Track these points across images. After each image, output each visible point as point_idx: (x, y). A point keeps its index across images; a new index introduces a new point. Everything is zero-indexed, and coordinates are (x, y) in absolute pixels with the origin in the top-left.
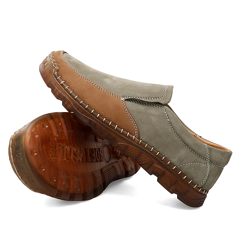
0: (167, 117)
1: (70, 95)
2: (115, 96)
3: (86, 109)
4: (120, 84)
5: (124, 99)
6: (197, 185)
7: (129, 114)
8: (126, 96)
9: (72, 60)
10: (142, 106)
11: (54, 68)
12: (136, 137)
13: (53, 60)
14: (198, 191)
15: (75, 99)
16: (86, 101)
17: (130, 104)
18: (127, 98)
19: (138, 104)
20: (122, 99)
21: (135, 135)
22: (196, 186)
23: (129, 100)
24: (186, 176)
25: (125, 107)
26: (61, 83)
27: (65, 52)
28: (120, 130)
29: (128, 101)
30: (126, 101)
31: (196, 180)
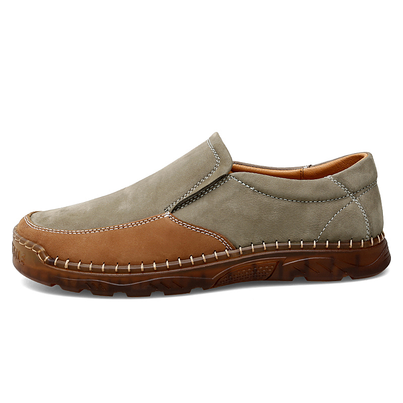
0: (247, 186)
1: (93, 272)
2: (154, 219)
3: (130, 273)
4: (145, 195)
5: (169, 213)
6: (363, 239)
7: (194, 228)
8: (168, 205)
9: (50, 218)
10: (201, 199)
11: (37, 254)
12: (230, 249)
13: (25, 244)
14: (372, 247)
15: (105, 272)
16: (122, 261)
17: (183, 213)
18: (172, 208)
19: (194, 204)
20: (167, 214)
21: (226, 248)
22: (362, 243)
23: (178, 208)
24: (339, 242)
25: (179, 223)
26: (66, 267)
27: (31, 215)
28: (200, 260)
29: (176, 210)
30: (174, 214)
31: (356, 235)
